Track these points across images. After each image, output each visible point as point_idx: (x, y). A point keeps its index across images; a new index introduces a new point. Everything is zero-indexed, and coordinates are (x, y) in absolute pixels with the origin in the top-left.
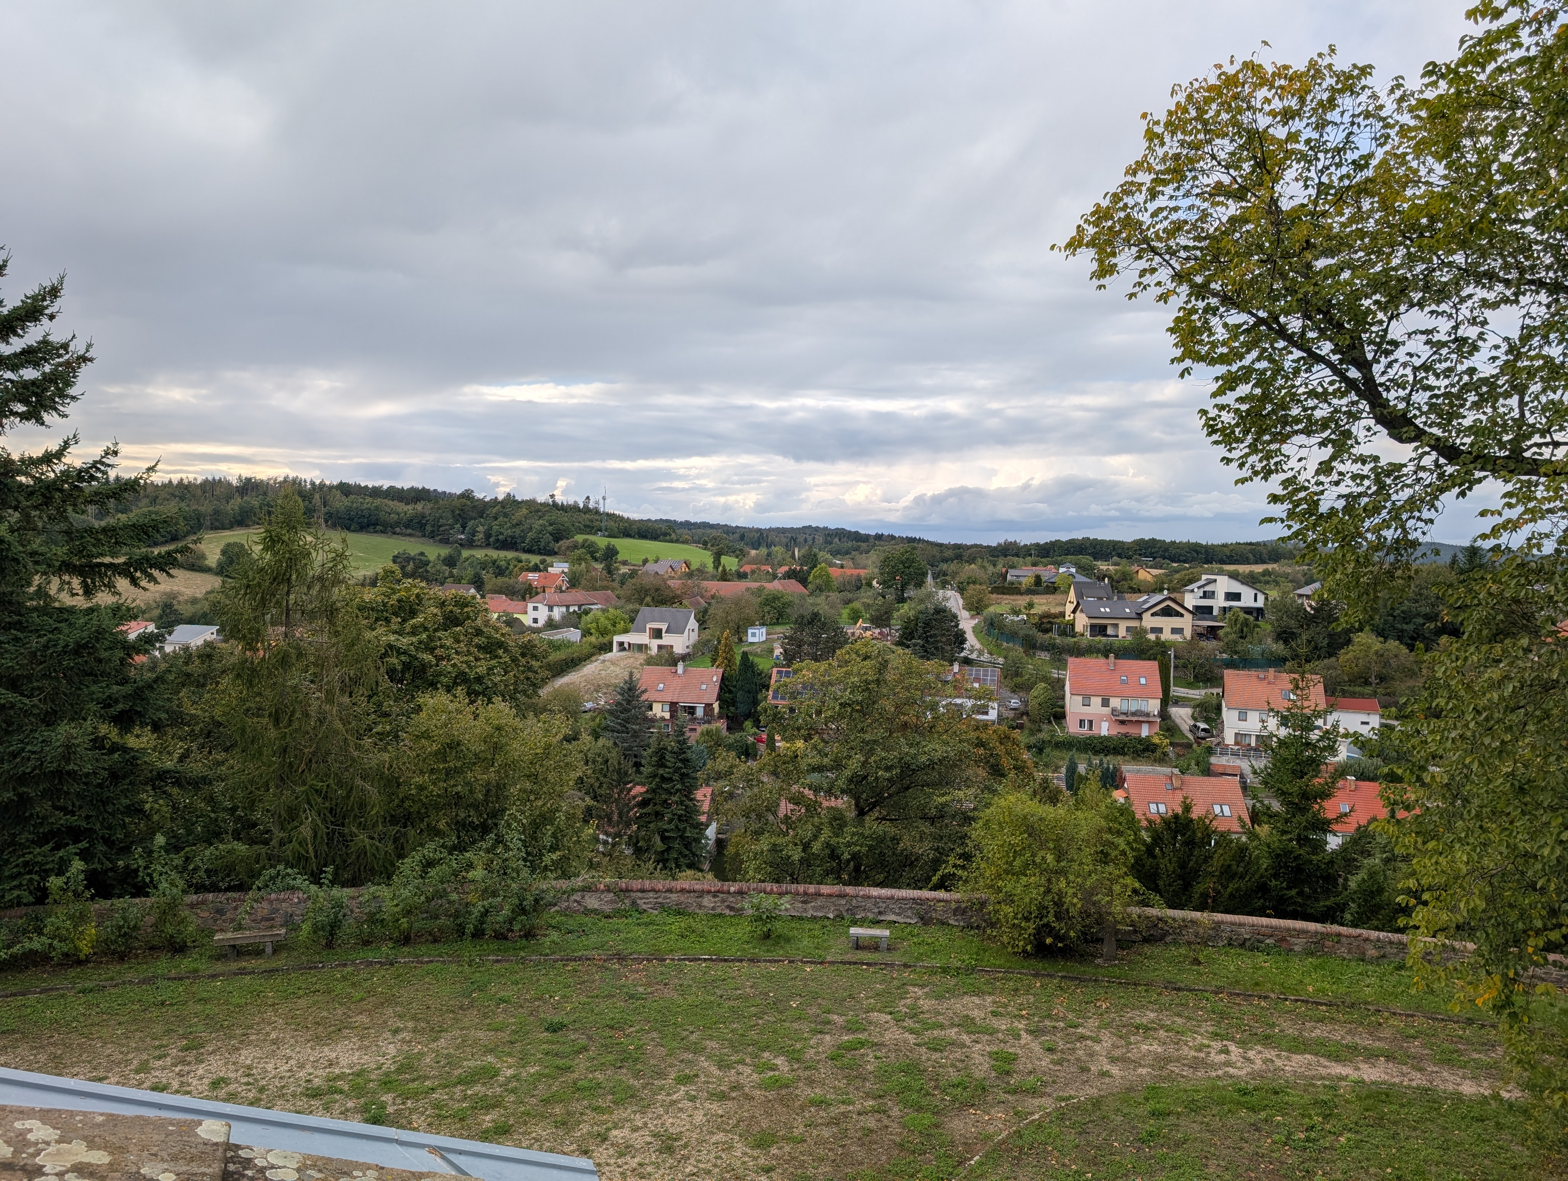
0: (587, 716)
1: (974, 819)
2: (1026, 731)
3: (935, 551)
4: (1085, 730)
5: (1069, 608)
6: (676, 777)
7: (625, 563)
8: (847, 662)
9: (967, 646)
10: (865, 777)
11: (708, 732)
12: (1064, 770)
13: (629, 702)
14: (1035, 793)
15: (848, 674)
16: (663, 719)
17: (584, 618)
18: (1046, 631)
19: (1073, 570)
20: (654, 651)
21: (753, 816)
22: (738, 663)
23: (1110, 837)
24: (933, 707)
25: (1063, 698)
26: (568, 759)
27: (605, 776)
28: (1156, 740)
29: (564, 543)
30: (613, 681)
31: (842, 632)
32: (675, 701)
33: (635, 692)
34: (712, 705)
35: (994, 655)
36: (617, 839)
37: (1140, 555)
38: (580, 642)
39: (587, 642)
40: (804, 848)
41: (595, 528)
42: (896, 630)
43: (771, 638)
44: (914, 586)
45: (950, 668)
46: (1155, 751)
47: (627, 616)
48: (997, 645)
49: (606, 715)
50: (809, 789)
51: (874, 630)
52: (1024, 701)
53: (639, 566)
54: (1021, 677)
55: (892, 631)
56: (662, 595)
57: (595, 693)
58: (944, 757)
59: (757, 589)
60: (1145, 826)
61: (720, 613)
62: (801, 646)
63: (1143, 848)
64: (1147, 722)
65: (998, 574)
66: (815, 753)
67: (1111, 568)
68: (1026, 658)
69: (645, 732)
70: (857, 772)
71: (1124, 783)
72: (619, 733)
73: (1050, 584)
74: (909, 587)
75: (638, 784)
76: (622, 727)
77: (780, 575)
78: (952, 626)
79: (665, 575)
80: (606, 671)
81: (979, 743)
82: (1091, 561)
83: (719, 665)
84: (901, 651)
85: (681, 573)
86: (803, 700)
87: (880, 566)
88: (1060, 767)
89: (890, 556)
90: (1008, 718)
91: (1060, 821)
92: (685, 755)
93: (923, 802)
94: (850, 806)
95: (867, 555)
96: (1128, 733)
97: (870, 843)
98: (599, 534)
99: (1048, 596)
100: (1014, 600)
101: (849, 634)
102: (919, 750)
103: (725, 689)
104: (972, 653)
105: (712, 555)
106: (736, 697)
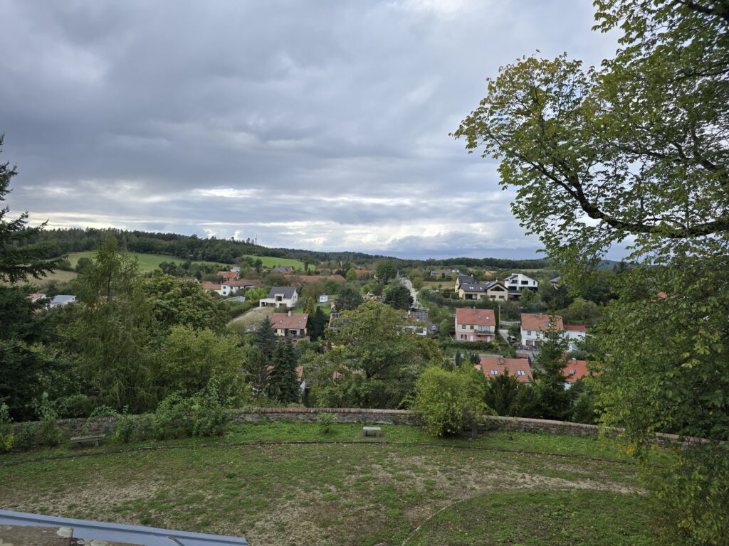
0: (248, 335)
1: (417, 378)
2: (439, 340)
3: (401, 263)
4: (464, 339)
5: (457, 287)
6: (287, 362)
7: (265, 267)
8: (363, 311)
9: (414, 303)
10: (371, 361)
11: (302, 342)
12: (455, 356)
13: (266, 329)
14: (443, 366)
15: (364, 316)
16: (282, 336)
17: (246, 292)
18: (447, 297)
19: (458, 271)
20: (278, 306)
21: (322, 379)
22: (315, 311)
23: (474, 385)
24: (400, 330)
25: (454, 325)
26: (239, 355)
27: (255, 362)
28: (493, 343)
29: (238, 259)
30: (260, 320)
31: (361, 297)
32: (287, 328)
33: (269, 325)
34: (304, 330)
35: (425, 307)
36: (261, 390)
37: (486, 265)
38: (244, 302)
39: (248, 302)
40: (344, 392)
41: (252, 252)
42: (384, 297)
43: (330, 300)
44: (392, 278)
45: (407, 313)
46: (493, 348)
47: (266, 291)
48: (427, 303)
49: (256, 335)
50: (346, 366)
51: (375, 297)
52: (438, 327)
53: (271, 269)
54: (437, 317)
55: (382, 297)
56: (282, 281)
57: (251, 325)
58: (405, 351)
59: (324, 279)
60: (489, 380)
61: (308, 290)
62: (343, 304)
63: (488, 390)
64: (490, 336)
65: (427, 272)
66: (349, 350)
67: (474, 270)
68: (439, 308)
69: (274, 342)
70: (367, 358)
71: (480, 362)
72: (262, 343)
73: (448, 277)
74: (389, 278)
75: (270, 365)
76: (263, 340)
77: (334, 273)
78: (408, 295)
79: (283, 273)
80: (256, 315)
81: (419, 345)
82: (466, 267)
83: (307, 312)
84: (386, 305)
85: (290, 272)
86: (344, 327)
87: (377, 269)
88: (453, 355)
89: (381, 265)
90: (431, 334)
91: (453, 379)
92: (291, 352)
93: (395, 371)
94: (364, 373)
95: (372, 264)
96: (481, 340)
97: (373, 389)
98: (254, 255)
99: (448, 282)
100: (433, 284)
101: (364, 298)
102: (394, 348)
103: (310, 323)
104: (416, 307)
105: (304, 264)
106: (314, 326)
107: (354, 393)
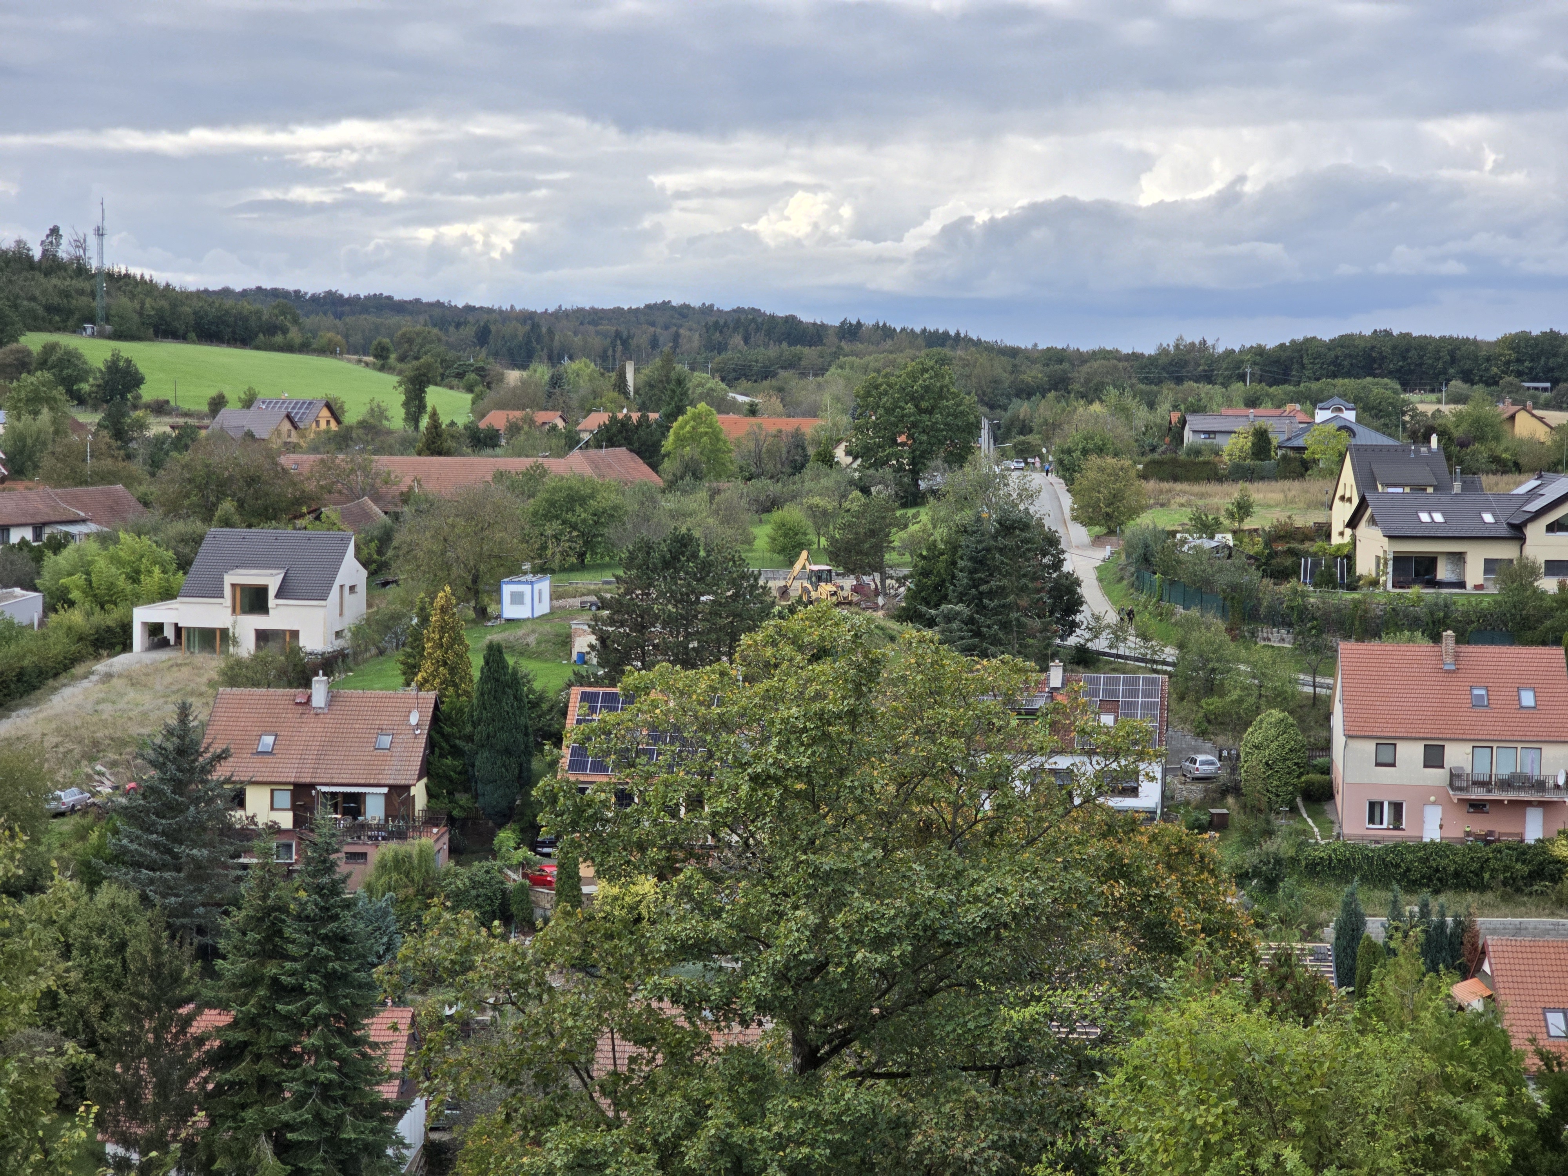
0: (66, 825)
1: (1101, 1065)
2: (1235, 836)
3: (1000, 369)
4: (1383, 830)
5: (1342, 513)
6: (313, 983)
7: (160, 408)
8: (769, 667)
9: (1083, 617)
10: (821, 967)
11: (399, 863)
12: (1329, 932)
13: (179, 786)
14: (1257, 992)
15: (773, 698)
16: (274, 829)
17: (51, 561)
18: (1282, 575)
19: (1350, 416)
20: (247, 647)
21: (528, 1077)
22: (476, 674)
23: (1448, 1101)
24: (998, 779)
25: (1327, 747)
27: (118, 986)
28: (1561, 850)
30: (135, 730)
31: (754, 586)
32: (308, 780)
33: (196, 760)
34: (407, 788)
35: (1151, 639)
36: (154, 1154)
37: (1519, 374)
38: (40, 625)
39: (60, 625)
40: (660, 1158)
41: (77, 316)
42: (898, 580)
43: (564, 608)
44: (946, 460)
45: (1043, 676)
46: (1560, 878)
47: (170, 553)
48: (1161, 614)
49: (118, 823)
50: (673, 1002)
51: (840, 581)
52: (1230, 757)
53: (200, 416)
54: (1221, 696)
55: (888, 582)
56: (267, 494)
57: (84, 763)
58: (1027, 909)
59: (524, 475)
60: (1534, 1068)
61: (427, 542)
62: (644, 627)
63: (1530, 1125)
64: (1541, 804)
65: (1160, 427)
66: (688, 906)
67: (1446, 408)
68: (1232, 646)
69: (226, 866)
70: (800, 953)
71: (1481, 963)
72: (153, 870)
73: (1291, 454)
74: (932, 464)
75: (210, 1005)
76: (162, 853)
77: (586, 436)
78: (1048, 566)
79: (274, 439)
80: (114, 702)
81: (1113, 868)
82: (1395, 392)
83: (426, 681)
84: (915, 633)
85: (318, 433)
86: (652, 769)
87: (855, 409)
88: (1321, 925)
89: (880, 380)
90: (1187, 803)
91: (1321, 1064)
92: (336, 924)
93: (971, 1025)
94: (782, 1044)
95: (820, 379)
96: (1491, 833)
97: (837, 1136)
98: (89, 331)
99: (1287, 484)
100: (1202, 496)
101: (775, 593)
102: (960, 891)
103: (444, 744)
104: (1096, 637)
105: (400, 384)
106: (473, 766)
107: (724, 1163)
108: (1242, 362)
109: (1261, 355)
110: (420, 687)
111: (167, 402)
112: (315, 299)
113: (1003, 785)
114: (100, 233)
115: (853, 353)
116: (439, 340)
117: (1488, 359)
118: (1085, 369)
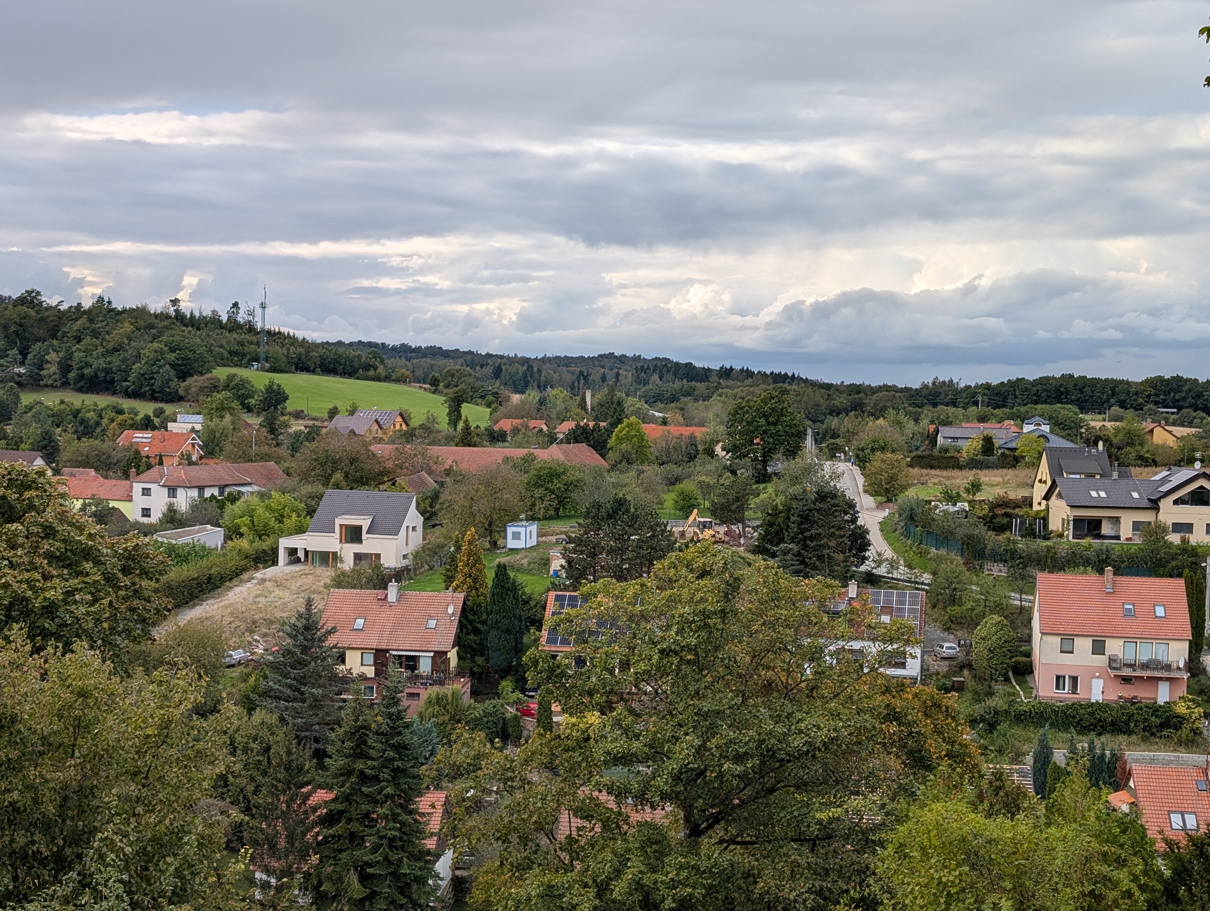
0: (235, 673)
1: (880, 842)
2: (969, 696)
3: (819, 397)
4: (1065, 694)
5: (1040, 490)
6: (385, 774)
7: (298, 415)
8: (671, 581)
9: (870, 553)
10: (702, 773)
11: (440, 700)
12: (1029, 759)
13: (305, 650)
14: (981, 798)
15: (673, 601)
16: (363, 677)
17: (229, 507)
18: (1000, 529)
19: (1046, 428)
20: (348, 564)
21: (514, 838)
22: (490, 583)
23: (1105, 869)
24: (815, 655)
25: (1029, 640)
26: (200, 746)
27: (265, 774)
28: (1181, 709)
29: (194, 382)
30: (279, 614)
31: (664, 531)
32: (384, 647)
33: (315, 633)
34: (446, 653)
35: (915, 568)
36: (285, 880)
37: (1156, 403)
38: (222, 548)
39: (234, 548)
40: (598, 891)
41: (248, 357)
42: (753, 528)
43: (545, 542)
44: (784, 454)
45: (843, 590)
46: (1181, 727)
47: (303, 505)
48: (921, 553)
49: (267, 672)
50: (608, 793)
51: (717, 528)
52: (965, 645)
53: (323, 421)
54: (960, 606)
55: (747, 529)
56: (362, 469)
57: (247, 634)
58: (832, 739)
59: (522, 459)
60: (1162, 850)
61: (460, 500)
62: (595, 555)
63: (1159, 886)
64: (1167, 679)
65: (922, 434)
66: (619, 732)
67: (1108, 424)
68: (968, 574)
69: (333, 700)
70: (689, 763)
71: (1128, 780)
72: (288, 701)
73: (1007, 452)
74: (775, 457)
75: (321, 787)
76: (294, 691)
77: (561, 436)
78: (847, 521)
79: (367, 435)
80: (266, 597)
81: (889, 714)
82: (1076, 414)
83: (458, 586)
84: (762, 562)
85: (395, 432)
86: (598, 645)
87: (728, 422)
88: (1024, 754)
89: (744, 404)
90: (938, 674)
91: (1022, 845)
92: (400, 738)
93: (796, 813)
94: (677, 821)
95: (706, 403)
96: (1135, 697)
97: (709, 881)
98: (255, 367)
99: (1005, 471)
100: (948, 478)
101: (676, 535)
102: (790, 726)
103: (469, 626)
104: (879, 566)
105: (446, 402)
106: (487, 640)
107: (638, 897)
108: (976, 393)
109: (989, 389)
110: (455, 590)
111: (302, 411)
112: (394, 348)
113: (818, 659)
114: (263, 306)
115: (727, 387)
116: (470, 375)
117: (1136, 394)
118: (874, 397)
